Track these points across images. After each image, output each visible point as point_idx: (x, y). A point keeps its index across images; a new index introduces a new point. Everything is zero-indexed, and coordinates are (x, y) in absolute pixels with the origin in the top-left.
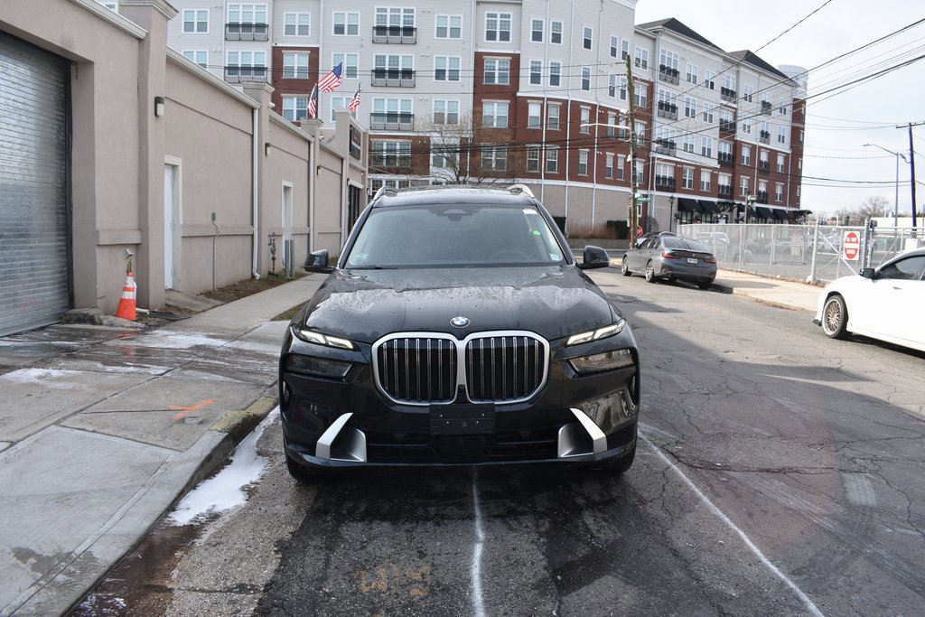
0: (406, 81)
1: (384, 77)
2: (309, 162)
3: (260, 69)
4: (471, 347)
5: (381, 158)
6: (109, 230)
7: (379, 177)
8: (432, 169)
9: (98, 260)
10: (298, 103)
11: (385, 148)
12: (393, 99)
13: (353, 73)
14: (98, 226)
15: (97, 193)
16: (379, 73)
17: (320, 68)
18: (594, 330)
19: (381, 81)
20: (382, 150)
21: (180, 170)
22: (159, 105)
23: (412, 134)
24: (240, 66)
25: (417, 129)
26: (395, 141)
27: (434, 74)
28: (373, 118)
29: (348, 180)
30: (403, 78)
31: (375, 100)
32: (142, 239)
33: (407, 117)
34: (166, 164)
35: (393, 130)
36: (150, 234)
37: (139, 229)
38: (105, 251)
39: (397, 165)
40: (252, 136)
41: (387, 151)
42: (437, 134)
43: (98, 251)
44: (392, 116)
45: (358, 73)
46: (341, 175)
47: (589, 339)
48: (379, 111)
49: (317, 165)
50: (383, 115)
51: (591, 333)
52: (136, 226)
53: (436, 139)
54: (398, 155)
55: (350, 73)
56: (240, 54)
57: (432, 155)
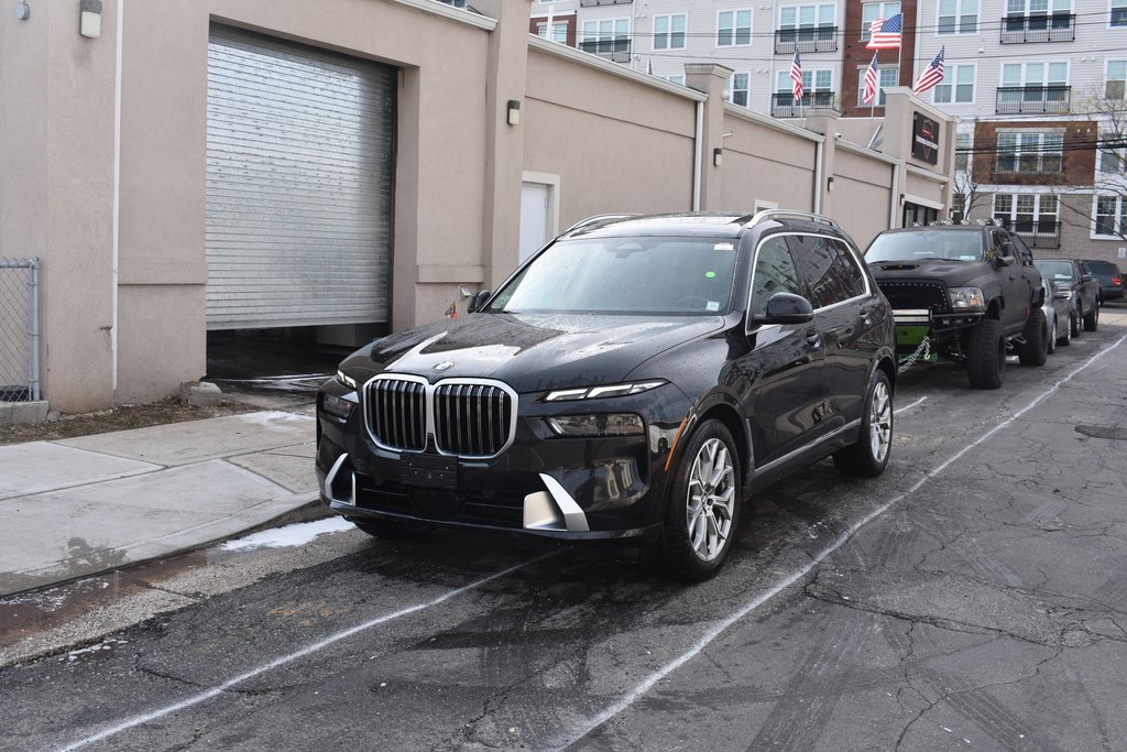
0: (1060, 32)
1: (1022, 28)
2: (815, 172)
3: (827, 31)
4: (438, 393)
5: (1013, 158)
6: (434, 265)
7: (1004, 189)
8: (1098, 175)
9: (418, 301)
10: (882, 78)
11: (1019, 142)
12: (1038, 63)
13: (971, 27)
14: (420, 260)
15: (419, 221)
16: (1014, 22)
17: (918, 24)
18: (590, 387)
19: (1016, 35)
20: (1014, 147)
21: (557, 190)
22: (512, 111)
23: (1065, 119)
24: (797, 27)
25: (1075, 109)
26: (1036, 133)
27: (1109, 17)
28: (1000, 94)
29: (902, 196)
30: (1054, 27)
31: (1006, 65)
32: (485, 277)
33: (1058, 90)
34: (524, 182)
35: (1033, 111)
36: (494, 270)
37: (482, 265)
38: (430, 290)
39: (1039, 168)
40: (694, 139)
41: (1023, 147)
42: (1107, 118)
43: (418, 290)
44: (1033, 91)
45: (978, 27)
46: (891, 189)
47: (582, 397)
48: (1011, 83)
49: (828, 175)
50: (1017, 89)
51: (584, 391)
52: (477, 260)
53: (1105, 126)
54: (1018, 154)
55: (965, 28)
56: (798, 9)
57: (1099, 153)
